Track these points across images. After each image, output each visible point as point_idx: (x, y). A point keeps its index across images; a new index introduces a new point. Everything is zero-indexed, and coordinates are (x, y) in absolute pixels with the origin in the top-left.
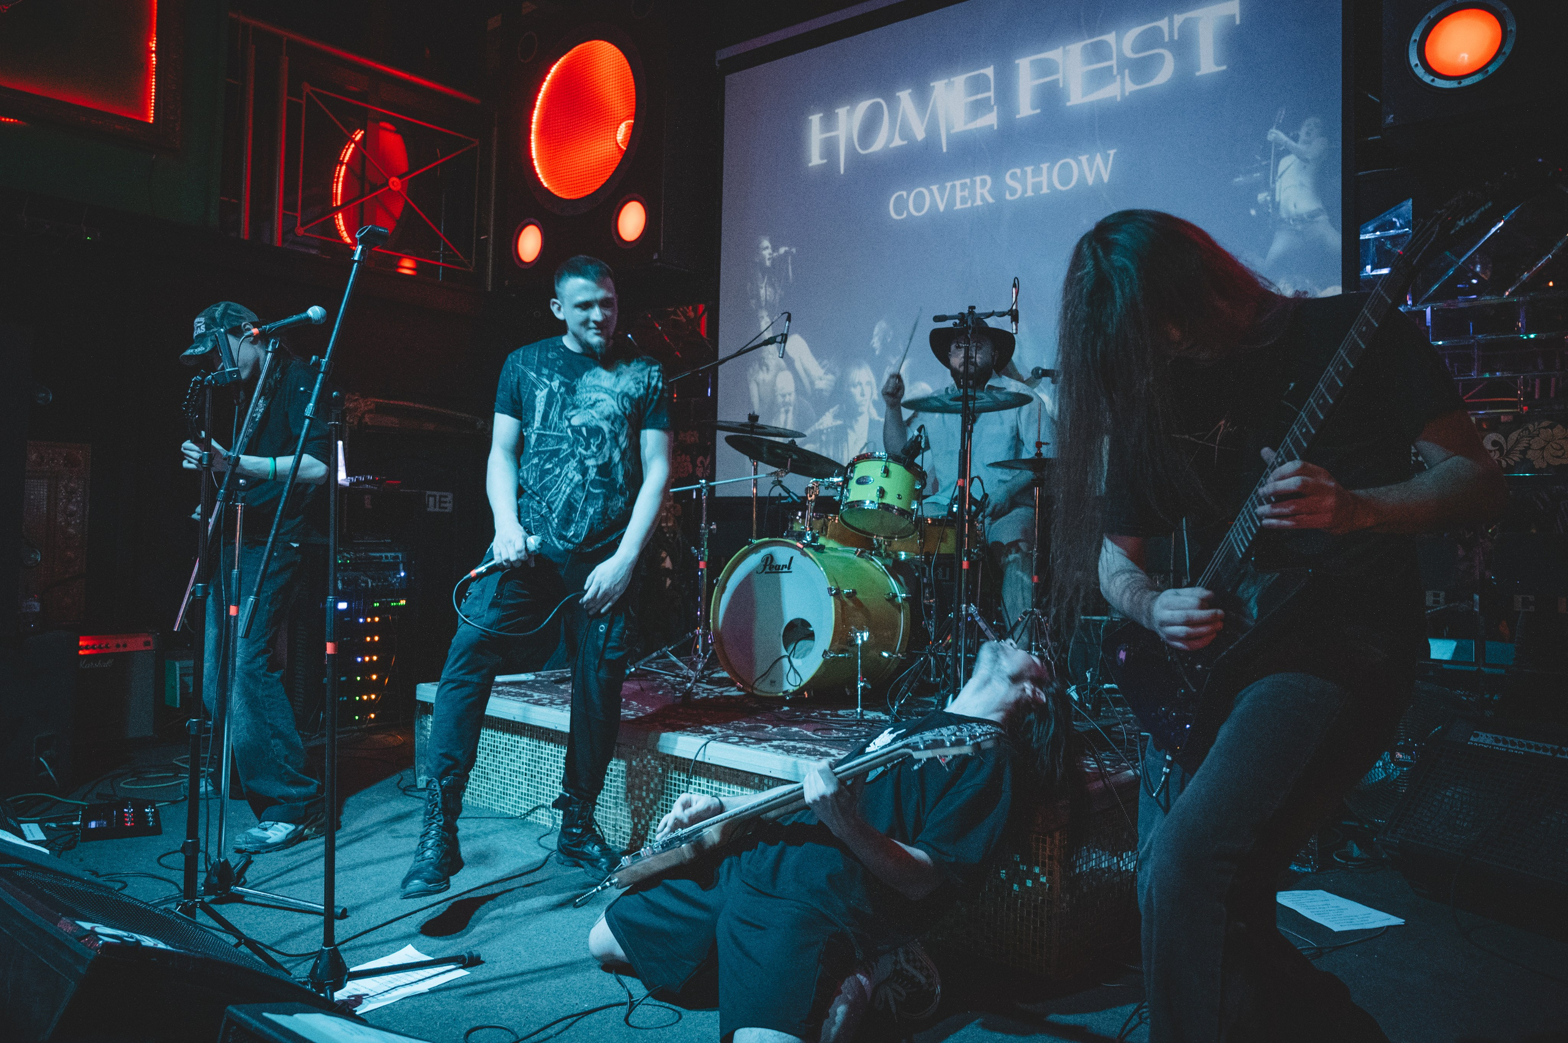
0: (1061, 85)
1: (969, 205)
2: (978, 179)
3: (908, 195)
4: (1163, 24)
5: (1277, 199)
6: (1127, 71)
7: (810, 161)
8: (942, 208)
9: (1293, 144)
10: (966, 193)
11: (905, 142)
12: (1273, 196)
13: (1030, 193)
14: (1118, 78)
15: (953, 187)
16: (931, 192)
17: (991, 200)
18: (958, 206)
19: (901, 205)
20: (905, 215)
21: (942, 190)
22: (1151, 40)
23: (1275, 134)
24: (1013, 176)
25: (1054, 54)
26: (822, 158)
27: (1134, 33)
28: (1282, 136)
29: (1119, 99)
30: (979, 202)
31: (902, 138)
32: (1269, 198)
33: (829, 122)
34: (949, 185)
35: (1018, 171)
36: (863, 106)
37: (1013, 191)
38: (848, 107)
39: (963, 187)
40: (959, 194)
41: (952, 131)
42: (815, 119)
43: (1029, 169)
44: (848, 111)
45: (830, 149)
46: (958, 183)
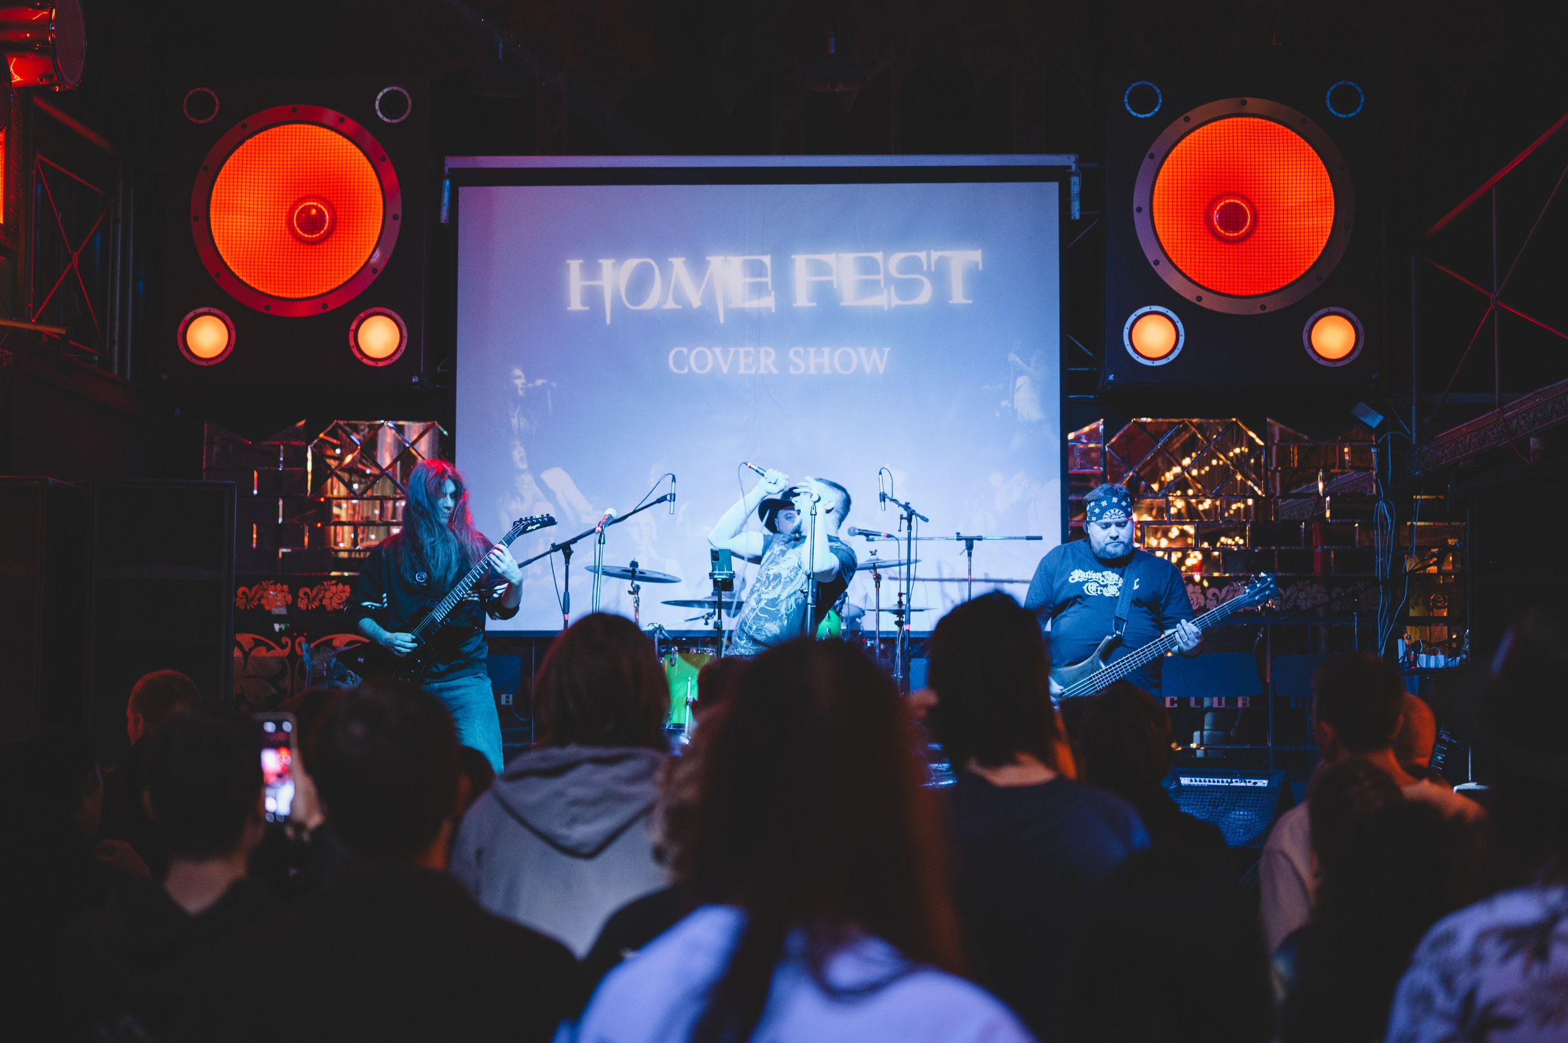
0: (835, 286)
1: (753, 371)
2: (762, 350)
3: (690, 352)
4: (922, 255)
5: (1016, 407)
6: (892, 288)
7: (569, 305)
8: (725, 370)
9: (1026, 367)
10: (750, 360)
11: (680, 307)
12: (1012, 402)
13: (812, 371)
14: (885, 291)
15: (737, 353)
16: (713, 353)
17: (775, 371)
18: (742, 371)
19: (680, 361)
20: (686, 370)
21: (725, 353)
22: (912, 266)
23: (1012, 357)
24: (797, 353)
25: (829, 258)
26: (584, 304)
27: (898, 257)
28: (1018, 359)
29: (886, 308)
30: (762, 371)
31: (676, 301)
32: (1009, 405)
33: (591, 270)
34: (732, 350)
35: (802, 350)
36: (631, 264)
37: (797, 367)
38: (614, 261)
39: (747, 354)
40: (742, 360)
41: (731, 306)
42: (575, 266)
43: (812, 350)
44: (613, 264)
45: (593, 296)
46: (742, 350)
